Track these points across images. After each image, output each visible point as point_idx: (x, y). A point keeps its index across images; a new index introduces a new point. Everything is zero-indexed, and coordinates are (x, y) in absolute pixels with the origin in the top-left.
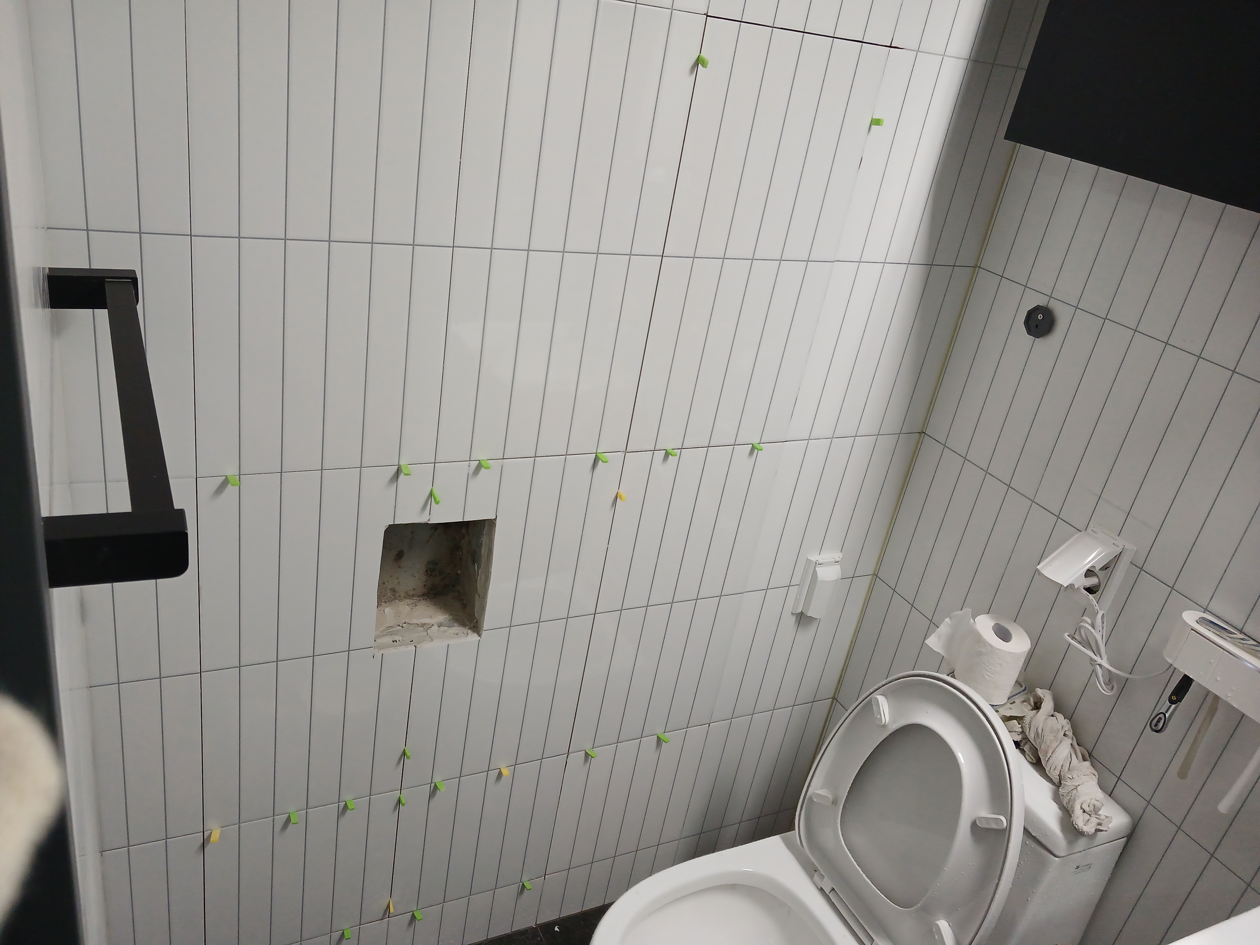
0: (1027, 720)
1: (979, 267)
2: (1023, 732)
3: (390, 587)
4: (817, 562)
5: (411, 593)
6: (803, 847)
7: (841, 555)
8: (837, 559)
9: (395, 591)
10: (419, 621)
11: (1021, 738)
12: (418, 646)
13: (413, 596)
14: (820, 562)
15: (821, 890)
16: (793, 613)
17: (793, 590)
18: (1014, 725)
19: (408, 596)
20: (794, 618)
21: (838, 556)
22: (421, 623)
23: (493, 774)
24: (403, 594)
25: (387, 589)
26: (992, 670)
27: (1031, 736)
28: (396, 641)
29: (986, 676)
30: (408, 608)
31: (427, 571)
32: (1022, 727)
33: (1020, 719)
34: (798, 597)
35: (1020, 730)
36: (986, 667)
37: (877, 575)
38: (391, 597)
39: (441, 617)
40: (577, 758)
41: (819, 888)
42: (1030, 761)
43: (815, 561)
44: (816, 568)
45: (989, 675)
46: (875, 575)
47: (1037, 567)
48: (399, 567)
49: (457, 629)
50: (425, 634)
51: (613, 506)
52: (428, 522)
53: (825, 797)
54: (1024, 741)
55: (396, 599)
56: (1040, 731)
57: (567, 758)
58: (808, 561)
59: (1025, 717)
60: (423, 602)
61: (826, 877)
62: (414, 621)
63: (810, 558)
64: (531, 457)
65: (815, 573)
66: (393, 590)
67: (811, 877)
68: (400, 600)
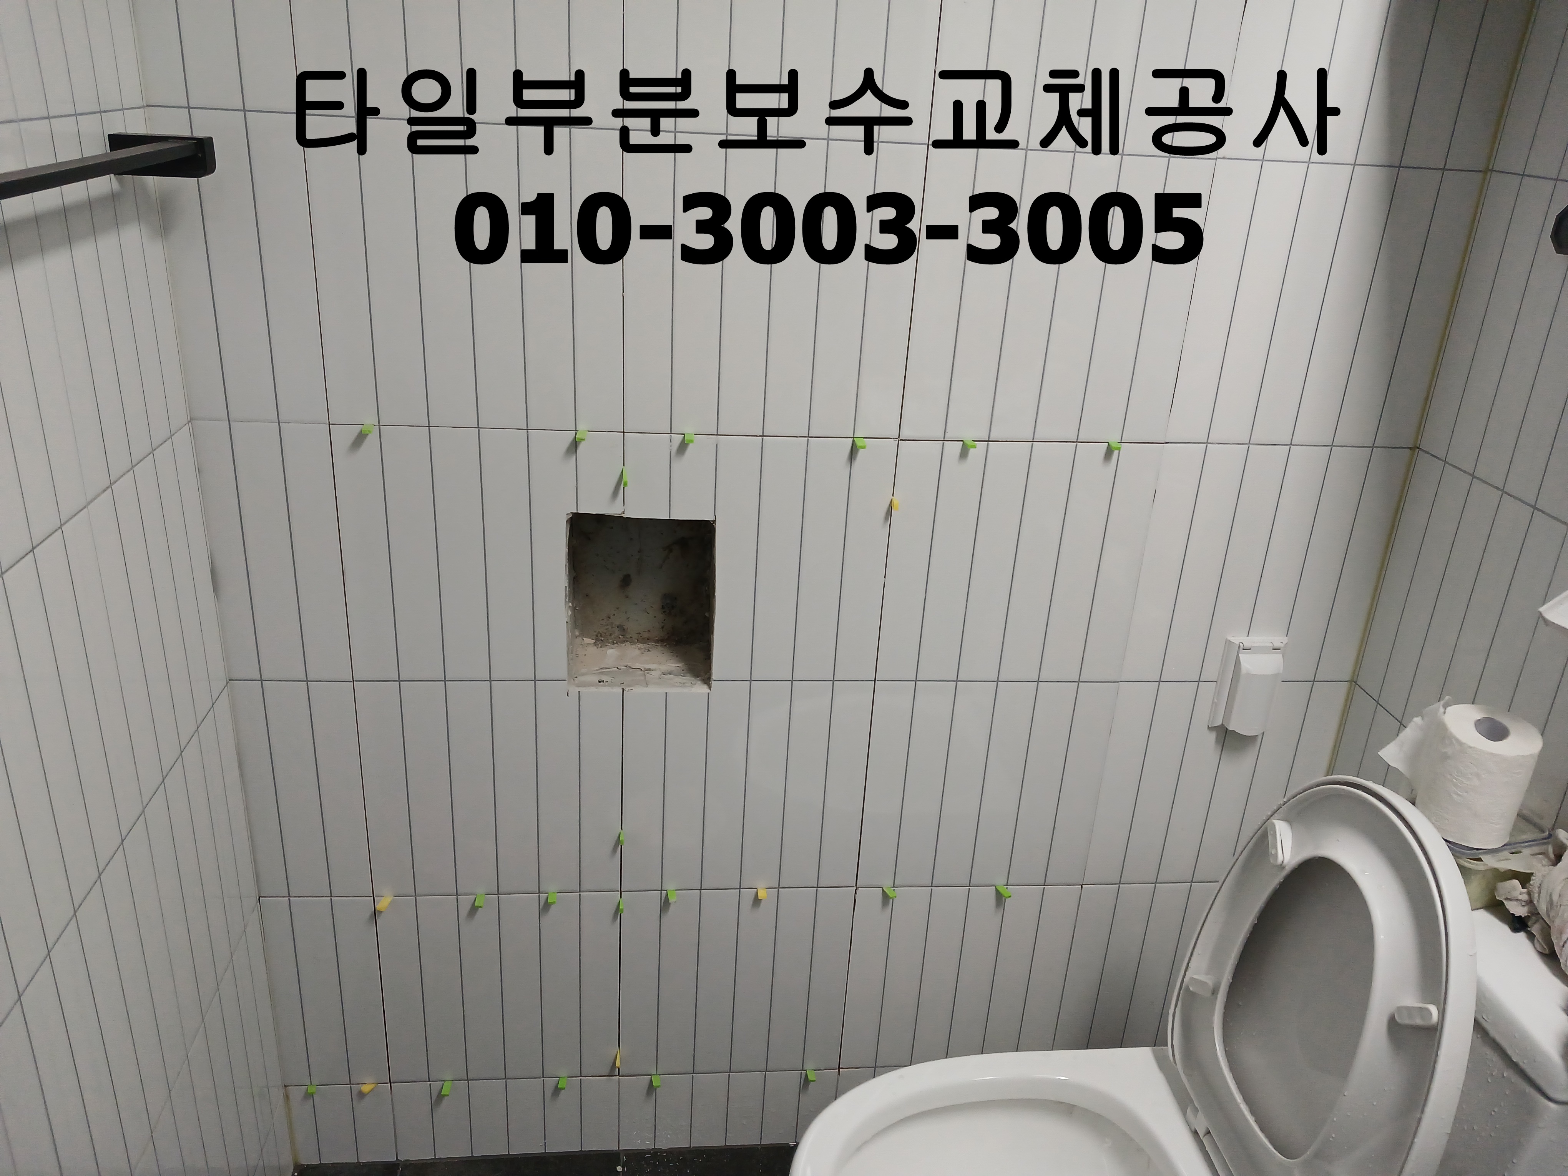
0: (1535, 881)
1: (1492, 171)
2: (1530, 902)
3: (618, 623)
4: (1241, 644)
5: (646, 635)
6: (1175, 1063)
7: (1285, 640)
8: (1277, 644)
9: (624, 630)
10: (643, 665)
11: (1528, 912)
12: (627, 689)
13: (648, 639)
14: (1247, 645)
15: (1195, 1133)
16: (1210, 726)
17: (1207, 689)
18: (1514, 888)
19: (643, 639)
20: (1213, 736)
21: (1279, 640)
22: (645, 668)
23: (748, 895)
24: (635, 636)
25: (614, 626)
26: (1464, 785)
27: (1542, 908)
28: (603, 682)
29: (1455, 796)
30: (637, 652)
31: (663, 607)
32: (1529, 894)
33: (1525, 879)
34: (1216, 700)
35: (1525, 897)
36: (1455, 781)
37: (1355, 682)
38: (620, 638)
39: (673, 665)
40: (870, 898)
41: (1193, 1129)
42: (1540, 951)
43: (1237, 643)
44: (1240, 655)
45: (1460, 793)
46: (1353, 682)
47: (1541, 609)
48: (627, 597)
49: (688, 679)
50: (642, 678)
51: (886, 519)
52: (623, 515)
53: (1203, 983)
54: (1534, 918)
55: (627, 641)
56: (1555, 898)
57: (856, 893)
58: (1229, 643)
59: (1534, 875)
60: (660, 648)
61: (1200, 1112)
62: (638, 666)
63: (1230, 638)
64: (757, 436)
65: (1238, 662)
66: (622, 629)
67: (1184, 1113)
68: (632, 643)
